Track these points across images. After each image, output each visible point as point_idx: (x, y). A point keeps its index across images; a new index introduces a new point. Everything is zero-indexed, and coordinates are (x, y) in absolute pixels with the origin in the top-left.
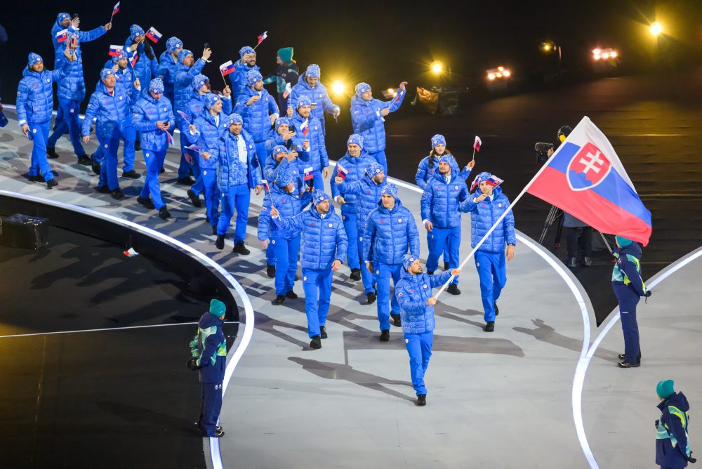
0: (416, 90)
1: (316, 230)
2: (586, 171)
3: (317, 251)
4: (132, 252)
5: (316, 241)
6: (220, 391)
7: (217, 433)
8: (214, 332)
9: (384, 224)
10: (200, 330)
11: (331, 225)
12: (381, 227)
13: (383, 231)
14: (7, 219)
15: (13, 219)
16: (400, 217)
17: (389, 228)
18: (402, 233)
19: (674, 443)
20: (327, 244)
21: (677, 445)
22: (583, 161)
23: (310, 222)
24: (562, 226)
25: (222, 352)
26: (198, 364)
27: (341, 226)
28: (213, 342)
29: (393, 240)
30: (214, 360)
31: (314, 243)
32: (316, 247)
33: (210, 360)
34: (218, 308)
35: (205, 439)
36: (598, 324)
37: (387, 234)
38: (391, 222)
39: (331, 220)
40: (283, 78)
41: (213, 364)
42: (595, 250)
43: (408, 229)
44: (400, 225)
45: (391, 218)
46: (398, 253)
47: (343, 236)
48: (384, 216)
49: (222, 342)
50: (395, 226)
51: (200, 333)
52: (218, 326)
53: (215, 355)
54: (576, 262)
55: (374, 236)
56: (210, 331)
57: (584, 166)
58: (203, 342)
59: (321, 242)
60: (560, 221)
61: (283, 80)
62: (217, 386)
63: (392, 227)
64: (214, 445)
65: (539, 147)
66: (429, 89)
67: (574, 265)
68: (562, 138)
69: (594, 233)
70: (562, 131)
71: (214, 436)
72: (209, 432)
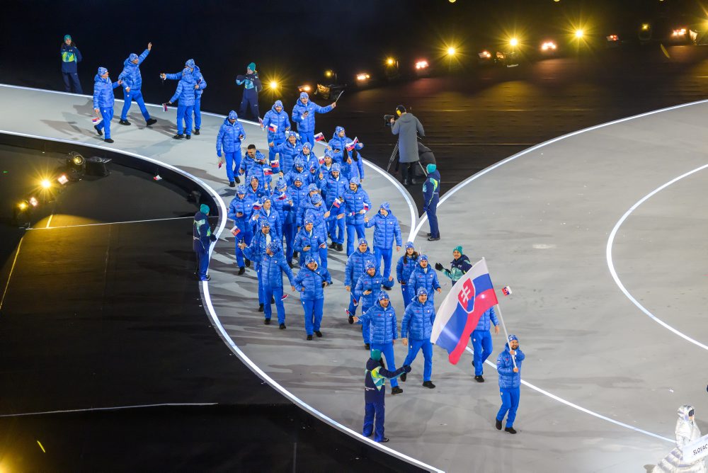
0: (317, 85)
4: (158, 177)
8: (204, 223)
10: (195, 221)
14: (88, 160)
15: (91, 160)
28: (203, 228)
36: (420, 217)
42: (418, 175)
49: (209, 228)
51: (195, 223)
52: (205, 220)
54: (408, 181)
64: (205, 285)
65: (387, 117)
66: (324, 86)
67: (406, 184)
68: (399, 112)
69: (417, 166)
70: (399, 108)
71: (205, 280)
72: (202, 279)
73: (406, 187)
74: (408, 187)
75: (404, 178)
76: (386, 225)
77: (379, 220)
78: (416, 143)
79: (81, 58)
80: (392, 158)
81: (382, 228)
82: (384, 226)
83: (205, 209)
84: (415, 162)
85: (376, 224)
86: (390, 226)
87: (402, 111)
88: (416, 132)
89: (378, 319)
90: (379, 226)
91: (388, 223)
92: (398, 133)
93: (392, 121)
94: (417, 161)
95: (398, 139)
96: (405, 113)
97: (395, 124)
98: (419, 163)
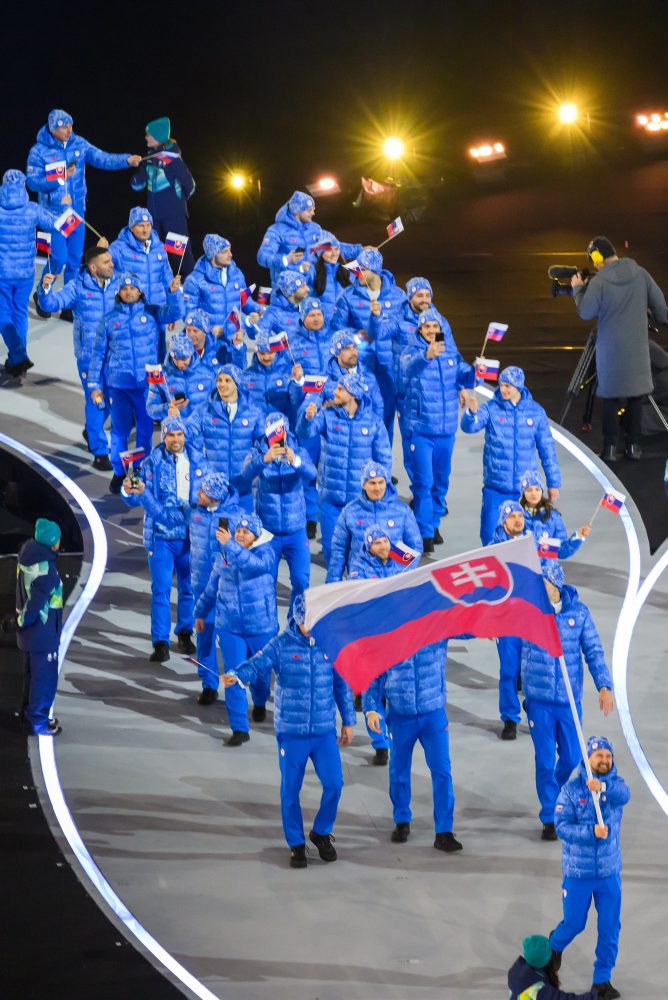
0: (361, 180)
3: (306, 703)
6: (55, 662)
7: (52, 728)
8: (45, 572)
10: (21, 567)
20: (323, 690)
23: (292, 656)
24: (594, 396)
25: (56, 602)
26: (20, 623)
28: (42, 587)
30: (44, 615)
31: (300, 690)
32: (305, 696)
33: (39, 616)
35: (30, 740)
36: (653, 551)
40: (162, 167)
41: (44, 622)
42: (646, 433)
49: (57, 587)
51: (21, 572)
52: (50, 562)
53: (46, 607)
54: (618, 452)
56: (38, 570)
58: (28, 587)
60: (590, 390)
61: (162, 171)
62: (50, 656)
64: (45, 747)
65: (556, 272)
66: (380, 182)
67: (612, 458)
68: (597, 257)
69: (645, 409)
70: (595, 244)
71: (45, 734)
72: (37, 728)
73: (614, 467)
74: (621, 468)
75: (607, 444)
76: (515, 428)
77: (497, 416)
78: (646, 344)
80: (576, 383)
81: (506, 436)
82: (510, 431)
83: (48, 531)
84: (641, 397)
85: (488, 427)
86: (526, 431)
87: (606, 254)
88: (644, 311)
89: (293, 667)
90: (497, 430)
91: (521, 422)
92: (596, 317)
93: (576, 281)
94: (647, 396)
95: (595, 333)
96: (615, 258)
97: (583, 289)
98: (651, 398)
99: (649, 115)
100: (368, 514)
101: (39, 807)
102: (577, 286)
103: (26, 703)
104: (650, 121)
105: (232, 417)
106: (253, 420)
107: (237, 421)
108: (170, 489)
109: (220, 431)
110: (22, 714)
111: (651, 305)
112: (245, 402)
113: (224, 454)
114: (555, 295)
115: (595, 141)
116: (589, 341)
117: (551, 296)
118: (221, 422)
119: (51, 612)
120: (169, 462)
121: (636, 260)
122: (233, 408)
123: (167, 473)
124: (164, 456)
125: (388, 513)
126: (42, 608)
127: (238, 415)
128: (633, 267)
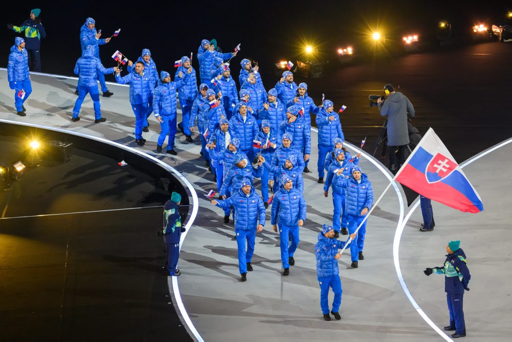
0: (297, 62)
1: (244, 205)
2: (438, 171)
3: (246, 218)
4: (123, 163)
5: (244, 212)
6: (178, 248)
7: (177, 273)
8: (174, 213)
9: (285, 200)
10: (165, 211)
11: (253, 201)
12: (283, 202)
13: (284, 205)
16: (295, 195)
17: (288, 203)
18: (297, 205)
19: (461, 279)
20: (252, 214)
21: (463, 279)
22: (436, 166)
23: (240, 201)
25: (178, 224)
26: (164, 233)
27: (261, 200)
28: (173, 218)
29: (291, 210)
30: (173, 229)
31: (243, 213)
32: (245, 216)
33: (172, 230)
34: (176, 197)
36: (409, 205)
37: (287, 206)
38: (289, 198)
39: (254, 197)
41: (173, 232)
43: (300, 202)
44: (295, 201)
45: (289, 196)
46: (294, 218)
47: (262, 208)
48: (284, 195)
49: (178, 218)
50: (292, 201)
51: (165, 213)
52: (176, 209)
53: (174, 227)
54: (396, 167)
55: (278, 208)
56: (171, 212)
57: (437, 168)
58: (167, 219)
59: (248, 212)
62: (176, 245)
63: (290, 202)
64: (174, 280)
65: (372, 97)
66: (304, 62)
67: (393, 169)
68: (387, 92)
69: (406, 151)
70: (386, 87)
71: (175, 275)
72: (171, 273)
75: (391, 164)
79: (45, 35)
80: (379, 140)
84: (404, 146)
87: (391, 90)
88: (406, 113)
92: (388, 115)
93: (379, 101)
94: (406, 145)
95: (387, 121)
96: (394, 92)
97: (382, 104)
98: (408, 146)
99: (407, 37)
100: (285, 153)
101: (172, 304)
102: (379, 103)
103: (167, 263)
104: (408, 39)
105: (245, 121)
106: (252, 122)
107: (247, 123)
108: (223, 145)
109: (240, 127)
110: (165, 267)
111: (408, 110)
112: (249, 116)
113: (243, 135)
114: (371, 106)
115: (386, 47)
116: (385, 124)
117: (369, 107)
118: (241, 123)
119: (176, 228)
120: (222, 135)
121: (403, 93)
122: (245, 118)
123: (222, 139)
124: (221, 133)
125: (292, 152)
126: (173, 227)
127: (247, 121)
128: (401, 96)
